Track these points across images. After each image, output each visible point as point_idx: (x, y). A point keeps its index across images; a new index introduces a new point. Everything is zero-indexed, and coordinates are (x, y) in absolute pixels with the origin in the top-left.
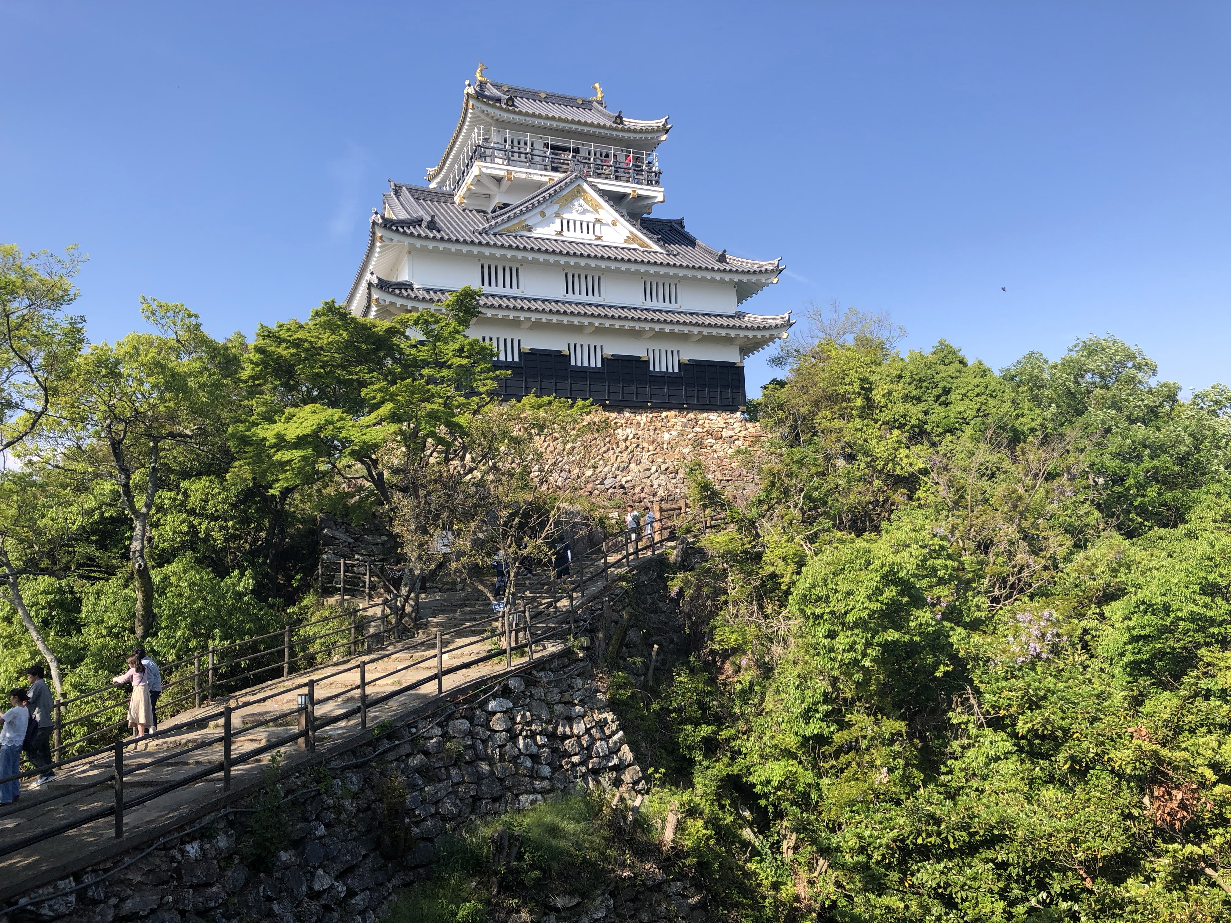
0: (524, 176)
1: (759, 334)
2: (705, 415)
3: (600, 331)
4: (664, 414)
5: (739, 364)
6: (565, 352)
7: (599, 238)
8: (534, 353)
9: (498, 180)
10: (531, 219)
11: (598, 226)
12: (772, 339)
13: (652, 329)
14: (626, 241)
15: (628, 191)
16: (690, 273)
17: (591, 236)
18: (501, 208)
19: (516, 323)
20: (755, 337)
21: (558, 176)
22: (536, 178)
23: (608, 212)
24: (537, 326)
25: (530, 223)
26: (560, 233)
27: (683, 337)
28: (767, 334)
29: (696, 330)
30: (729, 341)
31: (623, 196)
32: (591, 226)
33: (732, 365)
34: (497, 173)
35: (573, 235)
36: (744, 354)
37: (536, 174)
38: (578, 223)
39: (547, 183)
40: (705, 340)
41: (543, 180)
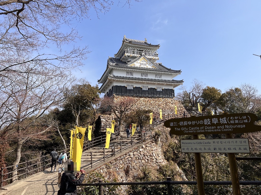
0: (133, 56)
1: (177, 84)
2: (167, 99)
3: (148, 83)
4: (160, 99)
6: (141, 87)
8: (136, 87)
9: (129, 56)
11: (147, 64)
12: (180, 84)
13: (157, 83)
14: (152, 67)
15: (152, 58)
16: (164, 73)
17: (146, 66)
18: (129, 62)
19: (132, 82)
20: (176, 84)
23: (149, 62)
24: (137, 83)
25: (135, 64)
27: (163, 84)
28: (179, 84)
29: (165, 83)
30: (171, 85)
31: (151, 59)
33: (172, 90)
34: (129, 55)
35: (142, 66)
36: (174, 87)
37: (135, 55)
38: (143, 64)
39: (138, 57)
40: (167, 85)
41: (137, 56)
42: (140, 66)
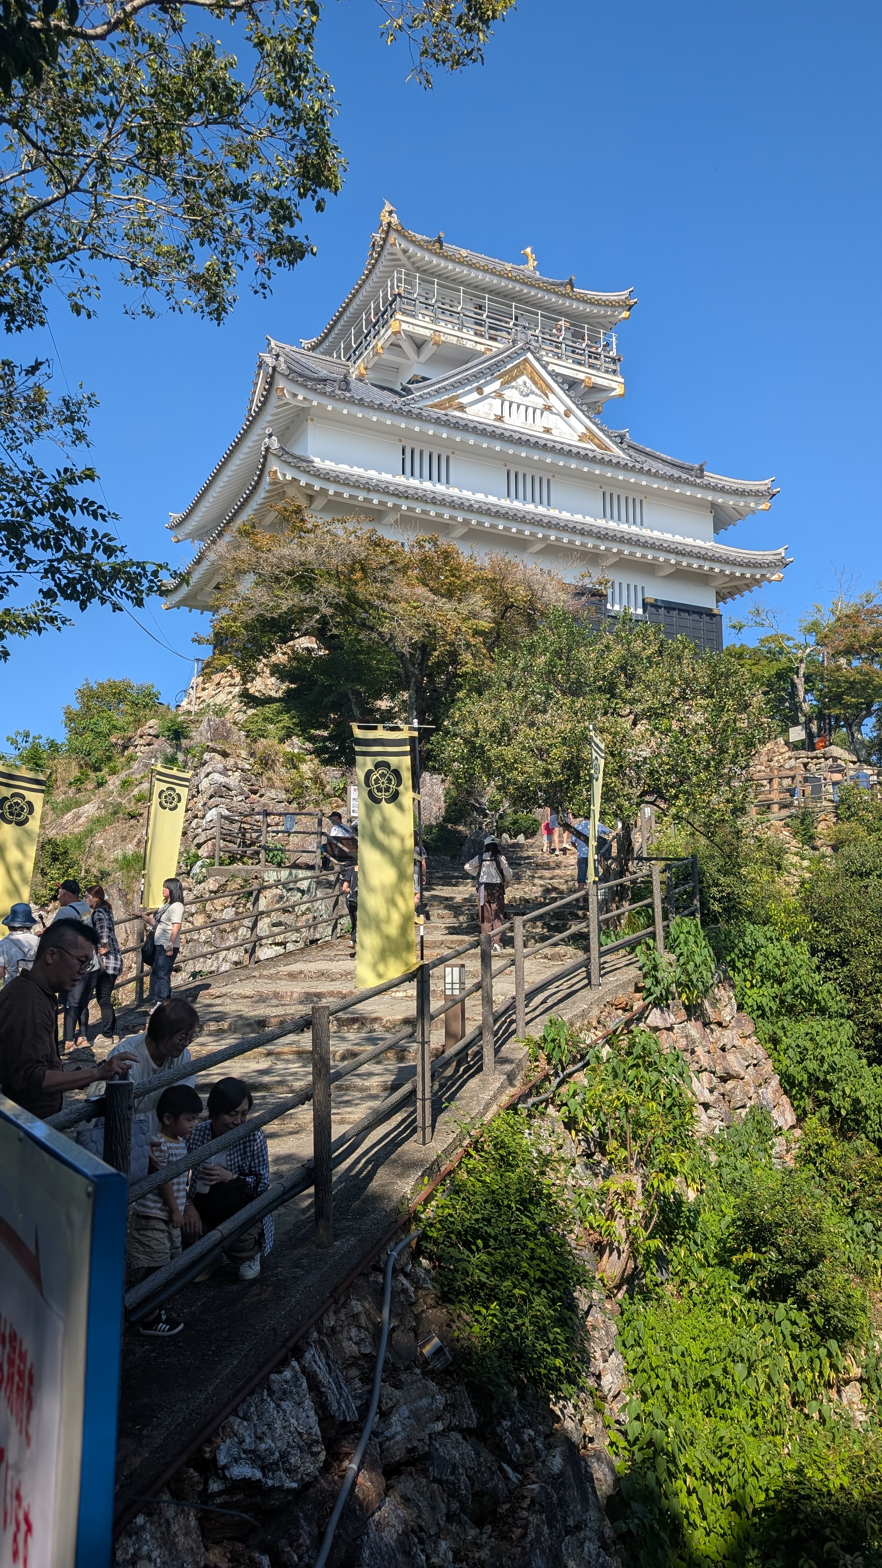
0: (454, 340)
1: (748, 573)
5: (716, 611)
7: (547, 431)
9: (419, 344)
10: (465, 396)
11: (546, 414)
12: (761, 580)
13: (620, 552)
14: (581, 438)
15: (582, 376)
17: (538, 429)
18: (422, 380)
20: (743, 575)
21: (497, 346)
22: (469, 345)
23: (560, 400)
25: (464, 400)
27: (648, 569)
28: (758, 573)
30: (702, 577)
31: (574, 383)
32: (538, 413)
33: (709, 613)
34: (422, 331)
35: (515, 422)
36: (721, 597)
37: (469, 339)
38: (523, 408)
39: (484, 353)
40: (681, 575)
41: (480, 348)
42: (500, 418)
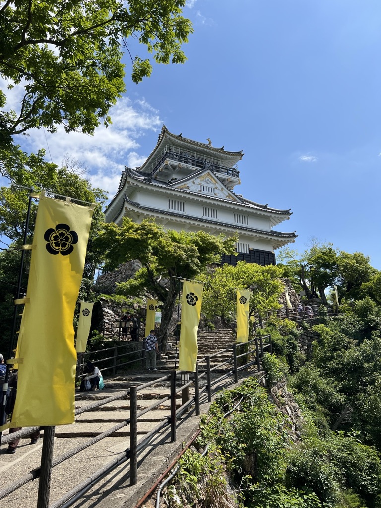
0: (185, 167)
1: (283, 239)
5: (273, 252)
7: (215, 195)
10: (189, 183)
11: (215, 190)
14: (227, 197)
16: (254, 211)
17: (213, 194)
18: (175, 180)
20: (281, 241)
21: (199, 168)
22: (190, 168)
23: (220, 185)
25: (189, 185)
26: (201, 191)
27: (250, 238)
28: (286, 239)
29: (258, 235)
30: (269, 242)
32: (213, 189)
33: (271, 253)
34: (175, 164)
35: (205, 193)
36: (275, 248)
39: (195, 171)
